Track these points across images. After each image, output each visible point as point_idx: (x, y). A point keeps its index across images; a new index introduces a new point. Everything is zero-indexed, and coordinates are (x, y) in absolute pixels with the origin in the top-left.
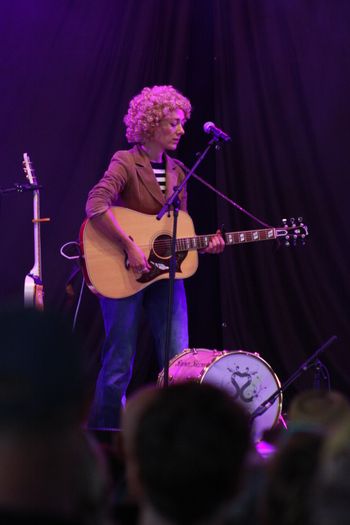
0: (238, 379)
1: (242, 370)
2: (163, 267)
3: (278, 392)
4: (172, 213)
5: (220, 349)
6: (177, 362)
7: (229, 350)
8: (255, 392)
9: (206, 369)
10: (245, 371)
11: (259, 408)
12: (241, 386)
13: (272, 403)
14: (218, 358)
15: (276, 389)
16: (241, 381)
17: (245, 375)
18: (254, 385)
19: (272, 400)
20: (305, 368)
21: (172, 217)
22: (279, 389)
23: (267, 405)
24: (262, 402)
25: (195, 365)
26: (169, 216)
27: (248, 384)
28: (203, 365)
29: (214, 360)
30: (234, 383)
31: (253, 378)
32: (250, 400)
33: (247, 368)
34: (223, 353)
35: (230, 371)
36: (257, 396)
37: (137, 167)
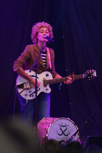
0: (62, 128)
1: (64, 125)
3: (77, 132)
6: (40, 123)
8: (69, 132)
9: (51, 125)
10: (65, 125)
11: (70, 138)
12: (63, 131)
13: (75, 136)
16: (64, 129)
17: (65, 126)
18: (68, 130)
20: (86, 122)
23: (73, 137)
24: (71, 136)
25: (47, 124)
27: (66, 129)
28: (49, 124)
29: (53, 121)
30: (61, 129)
31: (68, 127)
32: (67, 135)
33: (65, 124)
34: (56, 119)
35: (59, 125)
36: (70, 134)
37: (34, 51)
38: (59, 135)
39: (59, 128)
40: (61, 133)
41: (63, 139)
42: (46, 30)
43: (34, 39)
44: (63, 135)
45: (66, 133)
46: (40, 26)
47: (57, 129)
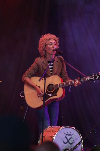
0: (67, 136)
1: (69, 133)
2: (50, 95)
3: (81, 141)
4: (44, 79)
5: (61, 126)
6: (46, 131)
7: (64, 126)
8: (73, 141)
9: (56, 133)
11: (75, 147)
12: (68, 139)
13: (79, 145)
14: (60, 129)
15: (80, 140)
16: (69, 137)
17: (70, 135)
18: (73, 139)
19: (79, 144)
21: (44, 80)
22: (82, 140)
23: (78, 146)
24: (76, 144)
25: (53, 132)
26: (43, 80)
27: (71, 138)
28: (55, 132)
29: (59, 130)
30: (66, 138)
31: (73, 136)
32: (72, 144)
33: (71, 133)
34: (62, 127)
35: (65, 133)
36: (74, 142)
37: (42, 63)
38: (64, 143)
39: (65, 137)
40: (66, 141)
41: (68, 147)
42: (54, 42)
43: (43, 51)
44: (68, 143)
45: (71, 141)
46: (48, 38)
47: (62, 138)
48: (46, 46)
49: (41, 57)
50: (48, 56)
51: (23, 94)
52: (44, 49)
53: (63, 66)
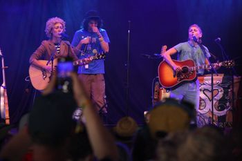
48: (52, 29)
49: (47, 39)
50: (54, 38)
51: (29, 78)
52: (50, 32)
53: (69, 48)
